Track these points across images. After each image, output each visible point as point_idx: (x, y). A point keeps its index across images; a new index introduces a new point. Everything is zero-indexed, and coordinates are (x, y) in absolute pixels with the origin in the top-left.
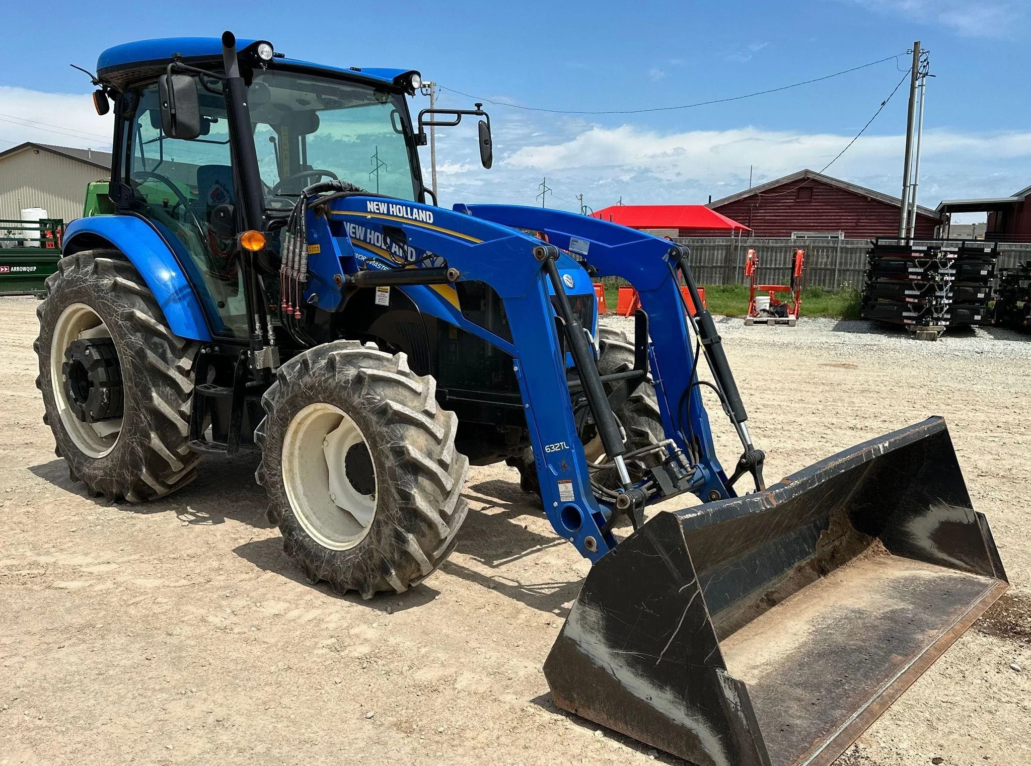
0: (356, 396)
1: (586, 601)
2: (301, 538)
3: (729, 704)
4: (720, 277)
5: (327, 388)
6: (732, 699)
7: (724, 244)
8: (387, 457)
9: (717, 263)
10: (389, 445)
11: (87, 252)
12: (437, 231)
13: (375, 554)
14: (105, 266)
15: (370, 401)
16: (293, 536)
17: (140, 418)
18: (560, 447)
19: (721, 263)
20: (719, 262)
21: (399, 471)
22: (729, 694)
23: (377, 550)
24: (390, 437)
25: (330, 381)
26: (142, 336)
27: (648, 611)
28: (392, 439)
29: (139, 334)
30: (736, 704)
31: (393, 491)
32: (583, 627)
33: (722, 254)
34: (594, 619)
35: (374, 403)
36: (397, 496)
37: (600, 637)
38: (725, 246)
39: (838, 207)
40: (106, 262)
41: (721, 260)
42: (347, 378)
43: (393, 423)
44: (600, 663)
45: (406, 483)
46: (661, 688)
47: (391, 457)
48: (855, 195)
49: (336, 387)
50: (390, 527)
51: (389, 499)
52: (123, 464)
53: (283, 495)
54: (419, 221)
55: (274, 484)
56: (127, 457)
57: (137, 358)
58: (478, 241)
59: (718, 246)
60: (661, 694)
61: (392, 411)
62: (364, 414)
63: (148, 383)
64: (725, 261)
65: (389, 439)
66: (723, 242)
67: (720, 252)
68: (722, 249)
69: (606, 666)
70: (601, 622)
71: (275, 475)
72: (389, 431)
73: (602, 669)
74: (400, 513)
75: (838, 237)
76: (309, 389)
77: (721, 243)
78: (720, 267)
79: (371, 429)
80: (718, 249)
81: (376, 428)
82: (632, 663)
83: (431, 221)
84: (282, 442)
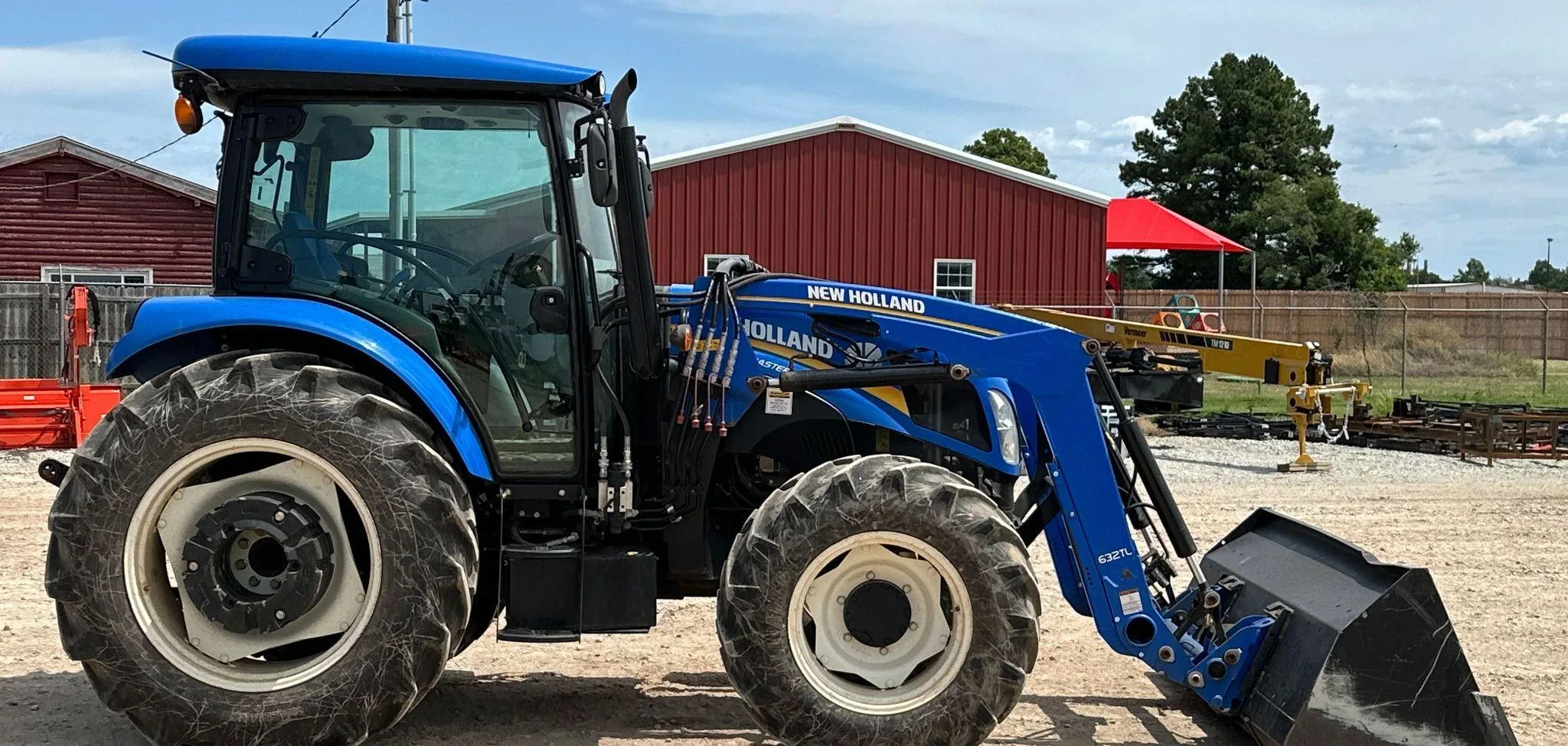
0: (942, 516)
1: (1334, 669)
2: (828, 711)
3: (1486, 719)
4: (21, 365)
5: (891, 512)
6: (1489, 714)
7: (26, 294)
8: (995, 582)
9: (12, 334)
10: (996, 568)
11: (262, 357)
12: (930, 323)
13: (972, 702)
14: (326, 378)
15: (964, 520)
16: (815, 711)
17: (424, 604)
18: (1120, 554)
19: (22, 334)
20: (17, 331)
21: (1010, 596)
22: (1486, 710)
23: (975, 697)
24: (996, 558)
25: (896, 503)
26: (426, 480)
27: (1401, 660)
28: (999, 560)
29: (421, 478)
30: (1493, 717)
31: (1004, 620)
32: (1329, 694)
33: (22, 315)
34: (1343, 683)
35: (969, 521)
36: (1007, 625)
37: (1349, 698)
38: (28, 298)
39: (135, 218)
40: (328, 371)
41: (23, 329)
42: (923, 497)
43: (996, 542)
44: (1349, 724)
45: (1017, 608)
46: (1417, 727)
47: (1000, 581)
48: (169, 195)
49: (907, 509)
50: (997, 663)
51: (997, 630)
52: (367, 683)
53: (790, 661)
54: (901, 311)
55: (774, 651)
56: (382, 672)
57: (423, 513)
58: (998, 334)
59: (13, 298)
60: (1416, 732)
61: (999, 528)
62: (957, 536)
63: (442, 550)
64: (31, 330)
65: (995, 561)
66: (22, 289)
67: (17, 311)
68: (22, 306)
69: (1356, 724)
70: (1350, 685)
71: (778, 636)
72: (994, 551)
73: (1353, 728)
74: (1011, 644)
75: (141, 280)
76: (857, 517)
77: (17, 293)
78: (21, 343)
79: (969, 551)
80: (12, 306)
81: (977, 551)
82: (1384, 714)
83: (922, 311)
84: (792, 591)
